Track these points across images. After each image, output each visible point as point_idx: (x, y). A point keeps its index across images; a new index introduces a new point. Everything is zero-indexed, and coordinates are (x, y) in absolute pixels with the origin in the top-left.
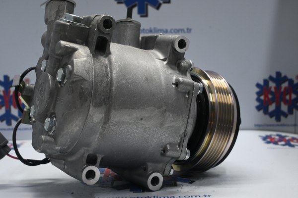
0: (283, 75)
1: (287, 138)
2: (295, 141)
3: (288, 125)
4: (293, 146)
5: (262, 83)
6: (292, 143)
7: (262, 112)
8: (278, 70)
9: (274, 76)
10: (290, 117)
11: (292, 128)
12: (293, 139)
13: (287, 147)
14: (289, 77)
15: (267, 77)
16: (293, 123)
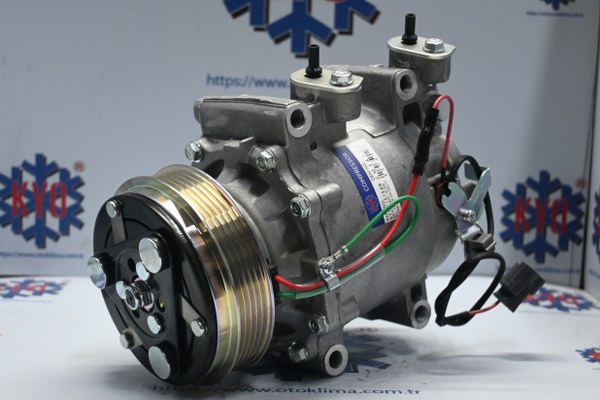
0: (552, 178)
1: (555, 295)
2: (570, 300)
3: (558, 271)
4: (566, 309)
5: (513, 190)
6: (564, 304)
7: (510, 243)
8: (544, 168)
9: (537, 178)
10: (562, 255)
11: (565, 277)
12: (566, 297)
13: (555, 310)
14: (564, 181)
15: (523, 180)
16: (568, 267)
